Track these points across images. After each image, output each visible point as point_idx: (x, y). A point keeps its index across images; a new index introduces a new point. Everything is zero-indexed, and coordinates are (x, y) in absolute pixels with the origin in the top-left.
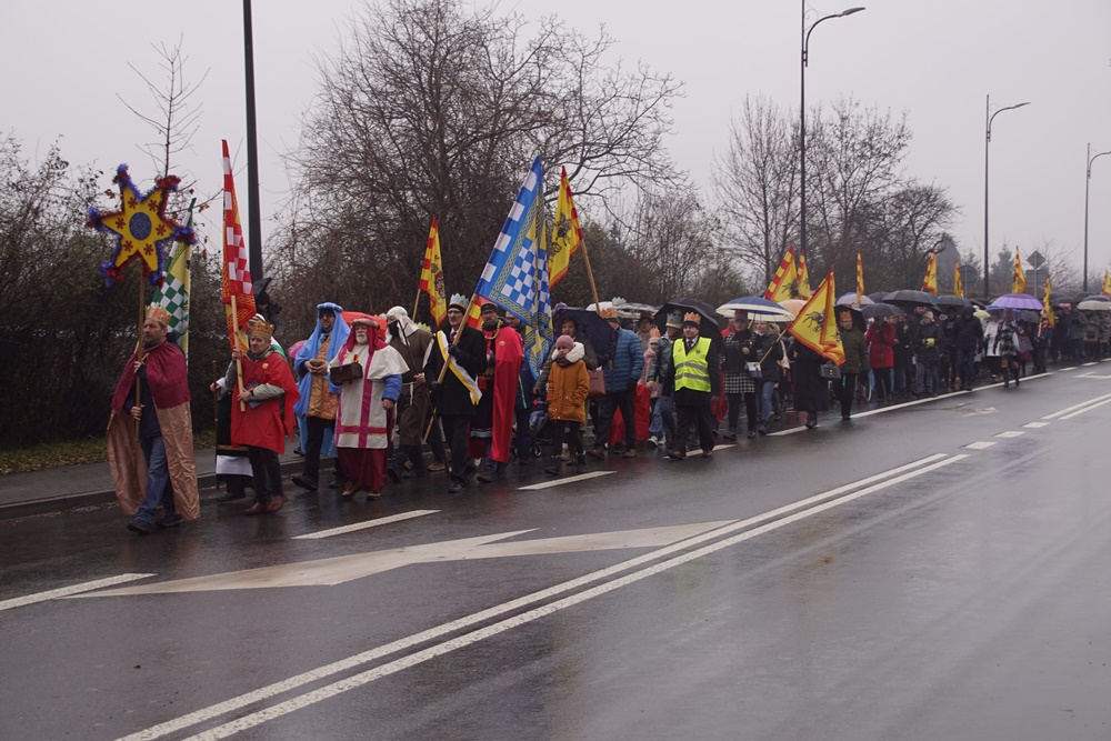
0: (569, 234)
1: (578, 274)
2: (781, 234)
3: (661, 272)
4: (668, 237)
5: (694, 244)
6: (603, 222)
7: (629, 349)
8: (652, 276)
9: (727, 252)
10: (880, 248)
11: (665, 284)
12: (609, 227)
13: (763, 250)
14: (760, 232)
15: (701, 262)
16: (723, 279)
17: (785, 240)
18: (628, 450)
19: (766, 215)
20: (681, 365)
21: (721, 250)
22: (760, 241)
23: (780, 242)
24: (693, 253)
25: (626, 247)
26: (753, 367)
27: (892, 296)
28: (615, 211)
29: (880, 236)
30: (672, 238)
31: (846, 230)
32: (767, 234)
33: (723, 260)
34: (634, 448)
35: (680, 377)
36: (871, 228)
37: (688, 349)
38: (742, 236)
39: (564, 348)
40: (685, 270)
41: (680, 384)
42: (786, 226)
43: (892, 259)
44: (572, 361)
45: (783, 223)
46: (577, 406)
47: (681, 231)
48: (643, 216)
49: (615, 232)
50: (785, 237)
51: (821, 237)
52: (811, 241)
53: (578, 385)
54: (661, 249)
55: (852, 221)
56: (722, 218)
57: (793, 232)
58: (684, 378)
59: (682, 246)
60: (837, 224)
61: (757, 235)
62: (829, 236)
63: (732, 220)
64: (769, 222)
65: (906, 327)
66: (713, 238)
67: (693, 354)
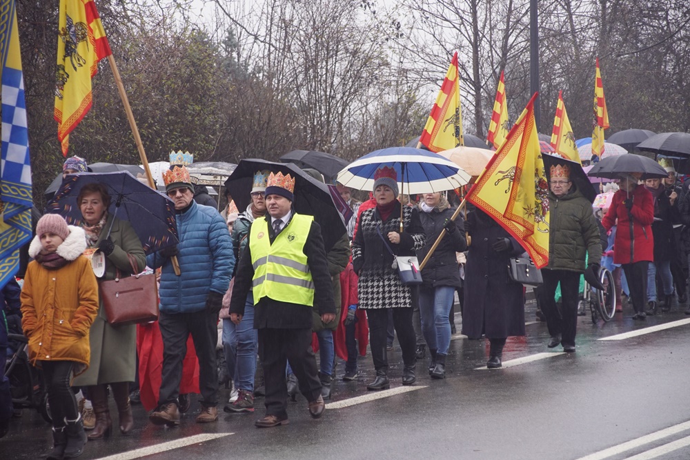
0: (80, 48)
1: (172, 112)
2: (499, 44)
3: (306, 109)
4: (317, 51)
5: (358, 64)
6: (211, 29)
7: (208, 238)
8: (292, 116)
9: (412, 75)
10: (660, 64)
11: (313, 127)
12: (222, 35)
13: (471, 72)
14: (466, 42)
15: (371, 91)
16: (405, 118)
17: (504, 54)
18: (205, 409)
19: (474, 14)
20: (262, 261)
21: (403, 72)
22: (465, 57)
23: (496, 58)
24: (358, 77)
25: (250, 69)
26: (405, 264)
27: (657, 140)
28: (231, 8)
29: (659, 45)
30: (323, 53)
31: (604, 35)
32: (476, 46)
33: (405, 88)
34: (214, 405)
35: (261, 280)
36: (645, 32)
37: (273, 235)
38: (436, 49)
39: (52, 235)
40: (345, 105)
41: (260, 291)
42: (507, 31)
43: (680, 81)
44: (69, 257)
45: (502, 26)
46: (80, 335)
47: (338, 43)
48: (276, 20)
49: (232, 43)
50: (505, 49)
51: (563, 49)
52: (547, 55)
53: (79, 299)
54: (307, 70)
55: (612, 22)
56: (403, 20)
57: (519, 41)
58: (266, 282)
59: (341, 67)
60: (589, 27)
61: (460, 47)
62: (578, 47)
63: (419, 24)
64: (480, 25)
65: (673, 195)
66: (389, 52)
67: (282, 241)
